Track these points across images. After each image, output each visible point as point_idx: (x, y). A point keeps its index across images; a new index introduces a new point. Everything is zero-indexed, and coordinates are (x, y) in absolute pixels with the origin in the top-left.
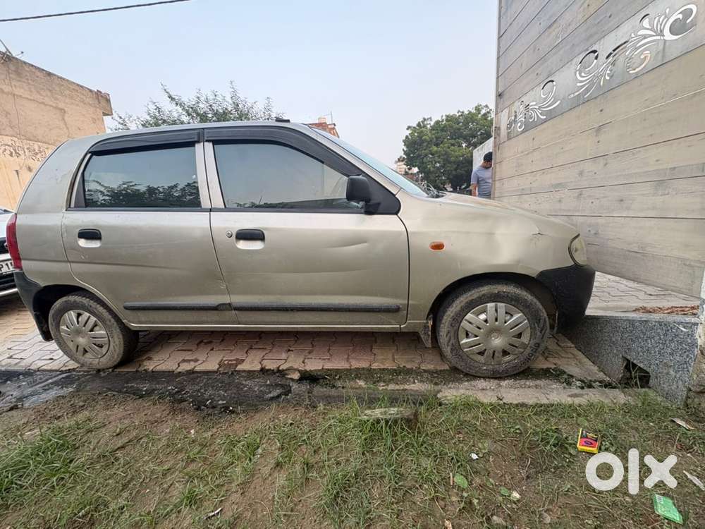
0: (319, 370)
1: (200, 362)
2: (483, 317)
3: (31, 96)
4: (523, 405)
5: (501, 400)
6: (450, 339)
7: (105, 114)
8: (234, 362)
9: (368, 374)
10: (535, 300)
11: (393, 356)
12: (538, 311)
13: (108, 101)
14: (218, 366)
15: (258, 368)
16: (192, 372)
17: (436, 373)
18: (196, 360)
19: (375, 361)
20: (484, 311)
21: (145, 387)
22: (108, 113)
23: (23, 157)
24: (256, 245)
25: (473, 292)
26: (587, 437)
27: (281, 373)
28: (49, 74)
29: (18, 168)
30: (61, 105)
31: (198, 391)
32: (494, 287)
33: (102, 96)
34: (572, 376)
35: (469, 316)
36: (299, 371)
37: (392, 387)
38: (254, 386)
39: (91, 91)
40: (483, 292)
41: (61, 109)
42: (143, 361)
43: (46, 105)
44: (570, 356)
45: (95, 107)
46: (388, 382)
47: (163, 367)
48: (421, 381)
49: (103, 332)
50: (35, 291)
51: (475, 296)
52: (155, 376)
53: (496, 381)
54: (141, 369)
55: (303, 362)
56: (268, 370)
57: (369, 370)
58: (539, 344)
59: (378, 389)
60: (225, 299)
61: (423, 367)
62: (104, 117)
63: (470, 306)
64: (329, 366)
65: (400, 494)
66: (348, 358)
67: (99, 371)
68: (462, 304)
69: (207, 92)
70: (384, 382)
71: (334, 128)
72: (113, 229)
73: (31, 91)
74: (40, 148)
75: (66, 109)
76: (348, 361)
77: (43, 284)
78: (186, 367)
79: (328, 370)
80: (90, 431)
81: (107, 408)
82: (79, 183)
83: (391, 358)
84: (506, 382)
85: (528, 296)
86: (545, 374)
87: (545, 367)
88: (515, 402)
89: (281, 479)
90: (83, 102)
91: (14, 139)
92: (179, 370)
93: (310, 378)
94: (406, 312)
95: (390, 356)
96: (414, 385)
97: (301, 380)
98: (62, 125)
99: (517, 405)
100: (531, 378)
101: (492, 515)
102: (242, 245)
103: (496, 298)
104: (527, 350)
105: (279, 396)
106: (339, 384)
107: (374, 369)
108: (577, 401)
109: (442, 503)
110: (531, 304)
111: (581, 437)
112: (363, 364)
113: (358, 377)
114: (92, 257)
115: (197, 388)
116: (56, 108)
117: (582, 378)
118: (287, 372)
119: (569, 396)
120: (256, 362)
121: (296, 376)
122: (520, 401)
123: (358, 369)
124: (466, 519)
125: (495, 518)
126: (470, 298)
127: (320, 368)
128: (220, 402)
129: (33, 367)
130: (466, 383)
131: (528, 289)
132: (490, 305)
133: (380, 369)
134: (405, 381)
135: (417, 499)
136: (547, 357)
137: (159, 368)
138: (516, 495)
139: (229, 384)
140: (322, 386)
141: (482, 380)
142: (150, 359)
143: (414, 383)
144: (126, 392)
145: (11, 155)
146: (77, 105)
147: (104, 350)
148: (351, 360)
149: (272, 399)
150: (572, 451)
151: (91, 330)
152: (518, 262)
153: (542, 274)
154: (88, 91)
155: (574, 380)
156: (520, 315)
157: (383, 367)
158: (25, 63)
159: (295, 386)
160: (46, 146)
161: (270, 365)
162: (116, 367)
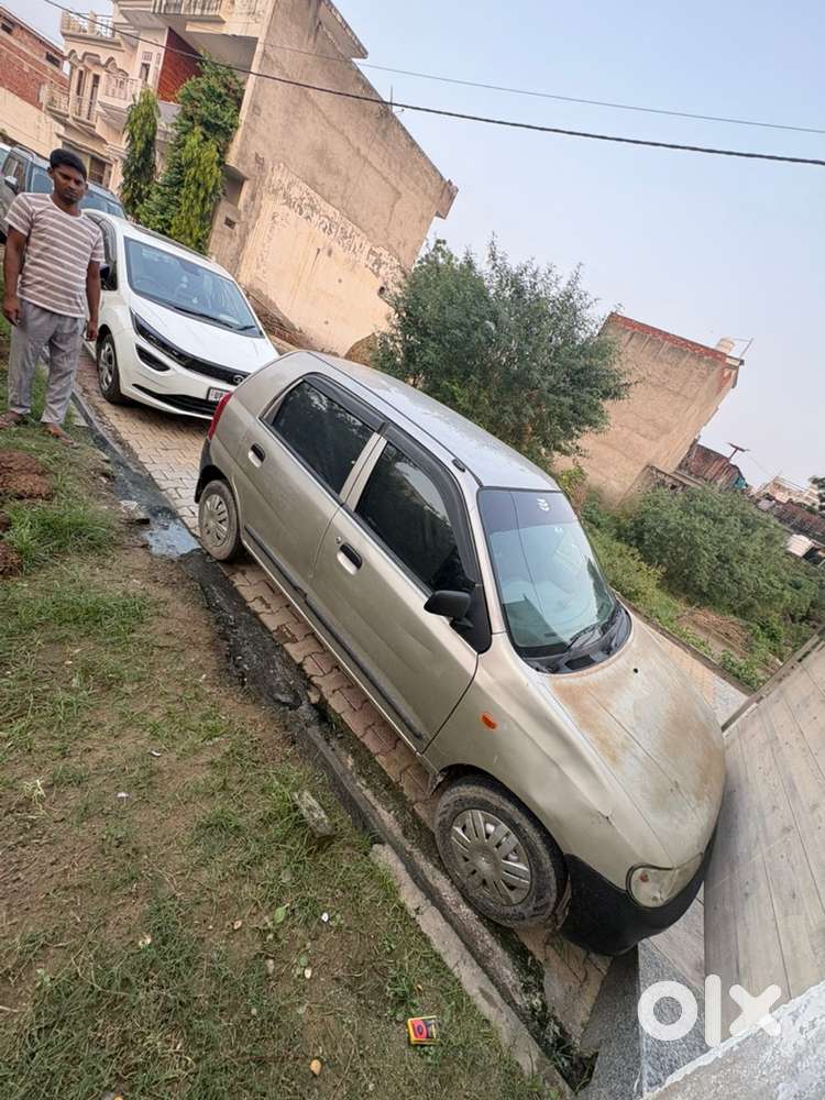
0: (336, 713)
1: (269, 611)
2: (491, 828)
3: (381, 165)
4: (426, 940)
5: (417, 913)
6: (445, 812)
7: (438, 215)
8: (290, 636)
9: (365, 759)
10: (552, 874)
11: (408, 767)
12: (547, 887)
13: (452, 198)
14: (275, 628)
15: (298, 660)
16: (256, 615)
17: (419, 824)
18: (268, 607)
19: (386, 754)
20: (496, 825)
21: (220, 599)
22: (443, 214)
23: (332, 236)
24: (350, 568)
25: (497, 797)
26: (428, 1026)
27: (308, 683)
28: (414, 144)
29: (321, 247)
30: (401, 188)
31: (244, 639)
32: (520, 815)
33: (449, 190)
34: (541, 989)
35: (479, 814)
36: (322, 696)
37: (368, 793)
38: (280, 674)
39: (442, 178)
40: (504, 808)
41: (399, 193)
42: (237, 570)
43: (387, 182)
44: (581, 975)
45: (434, 202)
46: (369, 785)
47: (244, 591)
48: (397, 818)
49: (225, 529)
50: (208, 463)
51: (494, 802)
52: (234, 594)
53: (460, 899)
54: (231, 578)
55: (334, 691)
56: (303, 671)
57: (371, 757)
58: (523, 918)
59: (355, 782)
60: (306, 589)
61: (418, 808)
62: (436, 218)
63: (484, 806)
64: (347, 718)
65: (241, 872)
66: (370, 726)
67: (208, 554)
68: (477, 795)
69: (541, 265)
70: (368, 782)
71: (736, 368)
72: (274, 463)
73: (384, 161)
74: (353, 231)
75: (403, 195)
76: (366, 729)
77: (214, 463)
78: (257, 606)
79: (342, 721)
80: (158, 614)
81: (183, 601)
82: (275, 408)
83: (401, 768)
84: (468, 910)
85: (547, 863)
86: (520, 954)
87: (531, 947)
88: (424, 930)
89: (205, 775)
90: (425, 190)
91: (338, 212)
92: (249, 604)
93: (322, 712)
94: (425, 745)
95: (406, 764)
96: (385, 812)
97: (315, 706)
98: (388, 214)
99: (421, 933)
100: (496, 937)
101: (273, 958)
102: (342, 558)
103: (515, 827)
104: (509, 909)
105: (284, 704)
106: (334, 742)
107: (375, 761)
108: (480, 1001)
109: (255, 910)
110: (544, 873)
111: (423, 1020)
112: (373, 746)
113: (354, 754)
114: (249, 470)
115: (245, 636)
116: (394, 189)
117: (550, 1005)
118: (312, 687)
119: (482, 991)
120: (302, 654)
121: (314, 699)
122: (429, 935)
123: (364, 745)
124: (253, 935)
125: (271, 962)
126: (489, 799)
127: (338, 712)
128: (246, 666)
129: (180, 512)
130: (431, 866)
131: (552, 856)
132: (504, 827)
133: (380, 767)
134: (384, 801)
135: (246, 888)
136: (552, 945)
137: (241, 589)
138: (308, 973)
139: (267, 654)
140: (321, 730)
141: (449, 882)
142: (243, 573)
143: (389, 812)
144: (206, 593)
145: (324, 230)
146: (417, 193)
147: (220, 542)
148: (370, 732)
149: (278, 701)
150: (399, 1017)
151: (220, 522)
152: (557, 820)
153: (573, 858)
154: (439, 177)
155: (538, 994)
156: (525, 868)
157: (384, 767)
158: (399, 123)
159: (304, 707)
160: (359, 231)
161: (309, 668)
162: (219, 561)
